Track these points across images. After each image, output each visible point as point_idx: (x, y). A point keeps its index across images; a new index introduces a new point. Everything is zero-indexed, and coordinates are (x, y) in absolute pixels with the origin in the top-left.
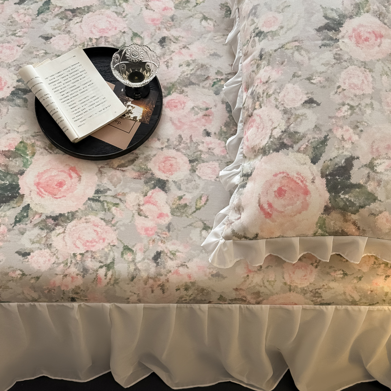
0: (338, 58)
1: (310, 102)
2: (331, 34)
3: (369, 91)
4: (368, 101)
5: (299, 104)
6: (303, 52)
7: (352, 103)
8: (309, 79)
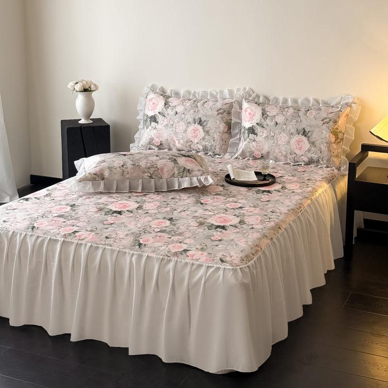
0: (292, 134)
1: (277, 124)
2: (302, 132)
3: (279, 142)
4: (276, 142)
5: (276, 120)
6: (295, 123)
7: (275, 137)
8: (285, 124)
